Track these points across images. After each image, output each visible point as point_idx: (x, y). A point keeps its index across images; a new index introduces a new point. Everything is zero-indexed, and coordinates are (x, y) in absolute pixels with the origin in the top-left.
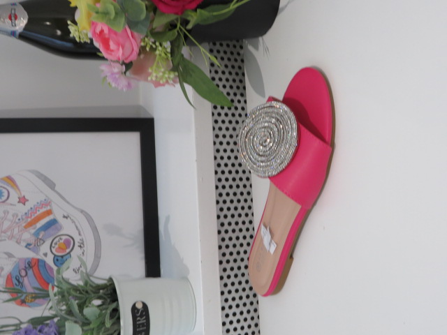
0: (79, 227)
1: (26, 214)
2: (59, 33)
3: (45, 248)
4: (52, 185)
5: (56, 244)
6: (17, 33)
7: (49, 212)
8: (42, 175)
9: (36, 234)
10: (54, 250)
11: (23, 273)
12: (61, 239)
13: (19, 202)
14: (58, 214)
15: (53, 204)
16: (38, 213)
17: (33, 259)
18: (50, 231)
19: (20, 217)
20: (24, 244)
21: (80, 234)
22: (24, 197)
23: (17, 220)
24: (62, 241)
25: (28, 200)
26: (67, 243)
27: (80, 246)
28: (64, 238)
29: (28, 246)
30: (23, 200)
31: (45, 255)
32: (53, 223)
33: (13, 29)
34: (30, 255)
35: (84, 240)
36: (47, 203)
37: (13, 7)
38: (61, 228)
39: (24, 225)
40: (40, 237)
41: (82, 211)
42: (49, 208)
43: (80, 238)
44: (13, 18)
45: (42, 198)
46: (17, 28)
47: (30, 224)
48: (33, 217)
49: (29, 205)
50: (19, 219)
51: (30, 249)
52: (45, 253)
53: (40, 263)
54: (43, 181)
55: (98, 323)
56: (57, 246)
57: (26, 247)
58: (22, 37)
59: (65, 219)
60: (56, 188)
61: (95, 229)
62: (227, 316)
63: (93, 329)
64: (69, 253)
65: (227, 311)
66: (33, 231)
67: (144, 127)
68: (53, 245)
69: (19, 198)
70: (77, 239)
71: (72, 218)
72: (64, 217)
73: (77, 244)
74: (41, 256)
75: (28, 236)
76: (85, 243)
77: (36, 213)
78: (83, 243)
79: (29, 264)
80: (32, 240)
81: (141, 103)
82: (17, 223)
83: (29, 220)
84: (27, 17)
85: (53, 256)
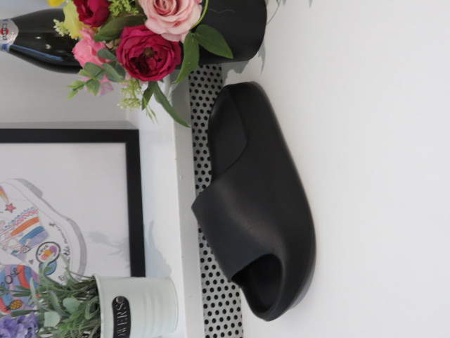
0: (65, 235)
1: (13, 221)
2: (48, 47)
3: (31, 255)
4: (39, 194)
5: (42, 251)
6: (8, 47)
7: (36, 220)
8: (30, 184)
9: (23, 241)
10: (39, 257)
11: (9, 280)
12: (47, 247)
13: (6, 210)
14: (44, 222)
15: (39, 212)
16: (25, 220)
17: (19, 266)
18: (37, 238)
19: (6, 224)
20: (11, 251)
21: (66, 242)
22: (11, 204)
23: (4, 228)
24: (48, 249)
25: (15, 208)
26: (53, 250)
27: (65, 254)
28: (50, 245)
29: (14, 252)
30: (10, 208)
31: (31, 262)
32: (40, 230)
33: (5, 42)
34: (16, 261)
35: (70, 248)
36: (34, 211)
37: (5, 22)
38: (47, 236)
39: (11, 231)
40: (26, 244)
41: (68, 219)
42: (35, 216)
43: (66, 245)
44: (4, 32)
45: (30, 206)
46: (8, 41)
47: (17, 232)
48: (20, 225)
49: (16, 213)
50: (6, 227)
51: (16, 256)
52: (31, 260)
53: (26, 270)
54: (31, 189)
55: (78, 316)
56: (43, 254)
57: (12, 254)
58: (13, 50)
59: (51, 227)
60: (43, 197)
61: (81, 237)
62: (210, 314)
63: (73, 322)
64: (54, 260)
65: (210, 309)
66: (20, 238)
67: (130, 138)
68: (39, 252)
69: (7, 206)
70: (63, 246)
71: (59, 226)
72: (51, 225)
73: (63, 252)
74: (26, 263)
75: (14, 243)
76: (71, 251)
77: (22, 220)
78: (68, 251)
79: (15, 270)
80: (18, 247)
81: (128, 119)
82: (4, 230)
83: (16, 227)
84: (17, 31)
85: (39, 263)
